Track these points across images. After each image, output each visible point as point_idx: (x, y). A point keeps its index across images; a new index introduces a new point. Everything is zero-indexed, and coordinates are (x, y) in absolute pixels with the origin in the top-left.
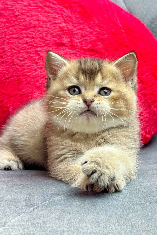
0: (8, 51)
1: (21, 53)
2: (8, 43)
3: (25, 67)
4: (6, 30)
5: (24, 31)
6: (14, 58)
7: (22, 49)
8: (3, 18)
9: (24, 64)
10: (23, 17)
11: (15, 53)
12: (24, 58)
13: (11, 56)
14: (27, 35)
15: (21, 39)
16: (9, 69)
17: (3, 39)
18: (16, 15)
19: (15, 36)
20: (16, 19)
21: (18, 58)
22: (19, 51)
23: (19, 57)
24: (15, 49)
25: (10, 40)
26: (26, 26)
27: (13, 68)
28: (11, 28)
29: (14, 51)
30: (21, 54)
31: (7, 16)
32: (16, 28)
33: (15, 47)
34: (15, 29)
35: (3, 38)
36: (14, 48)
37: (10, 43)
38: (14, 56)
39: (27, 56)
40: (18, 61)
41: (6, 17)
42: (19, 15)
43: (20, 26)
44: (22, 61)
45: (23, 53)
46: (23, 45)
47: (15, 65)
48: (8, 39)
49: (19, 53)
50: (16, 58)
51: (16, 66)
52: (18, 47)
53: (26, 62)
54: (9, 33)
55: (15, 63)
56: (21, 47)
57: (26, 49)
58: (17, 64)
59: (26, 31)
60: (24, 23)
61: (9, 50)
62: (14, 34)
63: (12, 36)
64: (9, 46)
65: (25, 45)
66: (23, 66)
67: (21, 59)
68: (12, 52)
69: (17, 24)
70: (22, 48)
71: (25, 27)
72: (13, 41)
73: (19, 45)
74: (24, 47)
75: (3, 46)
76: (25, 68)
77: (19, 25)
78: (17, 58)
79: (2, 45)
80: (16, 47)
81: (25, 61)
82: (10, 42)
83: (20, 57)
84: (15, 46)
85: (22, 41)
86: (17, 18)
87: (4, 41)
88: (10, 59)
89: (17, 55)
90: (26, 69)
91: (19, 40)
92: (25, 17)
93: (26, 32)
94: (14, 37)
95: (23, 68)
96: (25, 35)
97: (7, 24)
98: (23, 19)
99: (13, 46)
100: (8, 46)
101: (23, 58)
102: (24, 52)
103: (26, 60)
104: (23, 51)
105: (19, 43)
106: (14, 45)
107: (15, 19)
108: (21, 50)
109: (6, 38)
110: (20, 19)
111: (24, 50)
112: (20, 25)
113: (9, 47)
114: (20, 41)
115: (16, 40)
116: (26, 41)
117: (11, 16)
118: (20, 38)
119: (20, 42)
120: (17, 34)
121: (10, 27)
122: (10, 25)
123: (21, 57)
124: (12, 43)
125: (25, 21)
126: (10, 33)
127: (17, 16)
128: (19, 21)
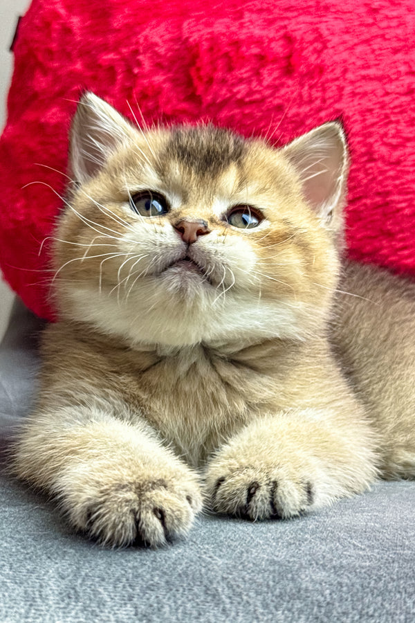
0: (352, 120)
1: (391, 122)
2: (353, 94)
3: (405, 166)
4: (345, 55)
5: (399, 56)
6: (371, 140)
7: (396, 111)
8: (336, 18)
9: (402, 156)
10: (395, 14)
11: (373, 125)
12: (401, 137)
13: (363, 135)
14: (410, 67)
15: (391, 81)
16: (357, 174)
17: (337, 83)
18: (373, 7)
19: (372, 72)
20: (375, 19)
21: (385, 139)
22: (387, 116)
23: (386, 135)
24: (374, 112)
25: (358, 84)
26: (406, 40)
27: (370, 171)
28: (359, 49)
29: (371, 119)
30: (393, 125)
31: (345, 13)
32: (376, 47)
33: (372, 107)
34: (373, 51)
35: (337, 79)
36: (370, 111)
37: (359, 94)
38: (370, 135)
39: (411, 132)
40: (384, 150)
41: (344, 16)
42: (382, 7)
43: (386, 39)
44: (394, 147)
45: (398, 122)
46: (397, 98)
47: (374, 160)
48: (352, 82)
49: (386, 124)
50: (376, 141)
51: (380, 164)
52: (383, 106)
53: (408, 150)
54: (354, 63)
55: (376, 156)
56: (392, 106)
57: (406, 112)
58: (382, 158)
59: (407, 53)
60: (399, 31)
61: (357, 117)
62: (369, 67)
63: (364, 72)
64: (356, 102)
65: (404, 99)
66: (398, 162)
67: (394, 141)
68: (364, 120)
69: (377, 37)
70: (395, 107)
71: (402, 44)
72: (368, 87)
73: (387, 99)
74: (401, 106)
75: (337, 106)
76: (407, 169)
77: (383, 36)
78: (382, 140)
79: (336, 102)
80: (378, 106)
81: (405, 146)
82: (357, 91)
83: (390, 135)
84: (375, 104)
85: (393, 87)
86: (379, 17)
87: (341, 89)
88: (359, 143)
89: (382, 131)
90: (408, 173)
91: (385, 84)
92: (402, 11)
93: (407, 58)
94: (368, 76)
95: (398, 168)
96: (403, 69)
97: (347, 37)
98: (397, 17)
99: (369, 104)
100: (351, 104)
101: (399, 140)
102: (402, 121)
103: (409, 144)
104: (400, 117)
105: (387, 94)
106: (370, 100)
107: (370, 21)
108: (392, 113)
109: (345, 79)
110: (387, 17)
111: (401, 113)
112: (387, 37)
113: (354, 106)
114: (387, 86)
115: (375, 85)
116: (406, 86)
117: (357, 11)
118: (388, 76)
119: (389, 91)
120: (378, 65)
121: (356, 45)
122: (356, 41)
123: (394, 137)
124: (365, 94)
125: (402, 24)
126: (359, 63)
127: (376, 11)
128: (384, 24)
